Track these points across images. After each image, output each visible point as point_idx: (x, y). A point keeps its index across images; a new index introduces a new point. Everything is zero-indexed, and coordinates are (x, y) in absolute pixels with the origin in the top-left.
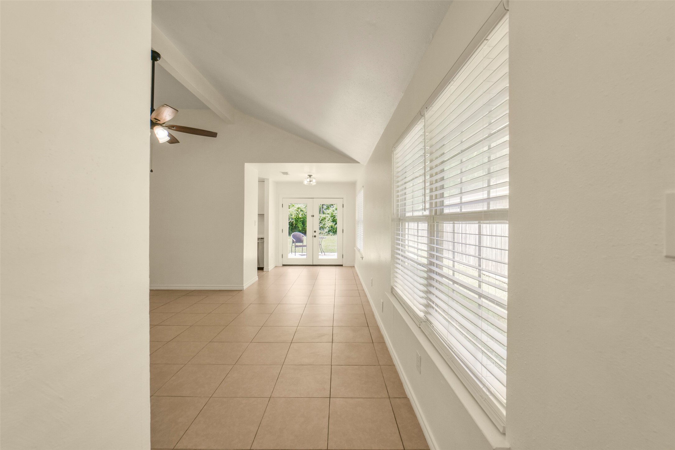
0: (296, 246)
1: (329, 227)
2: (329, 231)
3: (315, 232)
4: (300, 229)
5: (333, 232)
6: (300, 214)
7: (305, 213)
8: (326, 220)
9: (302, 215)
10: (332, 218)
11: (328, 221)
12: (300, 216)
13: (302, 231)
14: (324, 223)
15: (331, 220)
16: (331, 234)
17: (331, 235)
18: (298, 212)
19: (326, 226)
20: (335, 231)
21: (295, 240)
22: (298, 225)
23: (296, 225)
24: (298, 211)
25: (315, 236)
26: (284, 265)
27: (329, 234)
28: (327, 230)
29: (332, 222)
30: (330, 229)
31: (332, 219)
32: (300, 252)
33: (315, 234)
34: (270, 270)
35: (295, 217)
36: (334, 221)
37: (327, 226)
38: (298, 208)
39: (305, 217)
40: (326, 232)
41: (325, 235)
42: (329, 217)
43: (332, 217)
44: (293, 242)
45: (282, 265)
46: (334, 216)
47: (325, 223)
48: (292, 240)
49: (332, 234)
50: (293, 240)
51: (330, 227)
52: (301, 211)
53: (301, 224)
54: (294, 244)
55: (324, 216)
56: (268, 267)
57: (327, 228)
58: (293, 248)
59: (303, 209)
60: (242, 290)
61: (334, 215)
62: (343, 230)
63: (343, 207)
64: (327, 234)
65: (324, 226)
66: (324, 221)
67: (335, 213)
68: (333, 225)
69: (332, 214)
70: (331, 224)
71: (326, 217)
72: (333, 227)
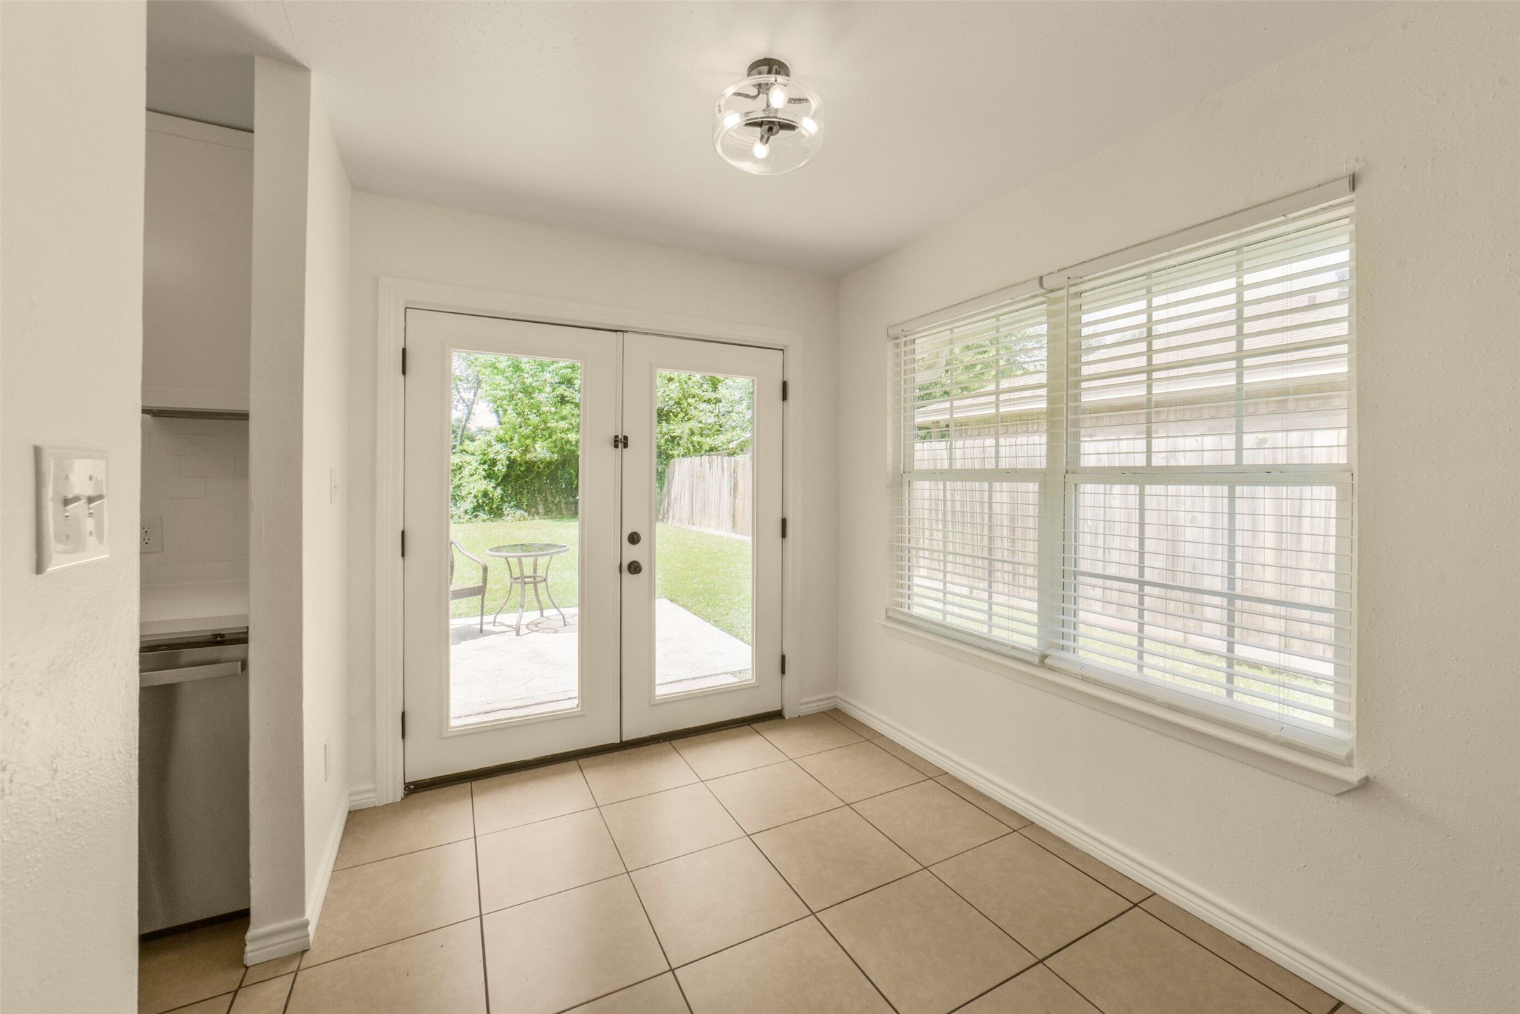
2: (475, 509)
5: (491, 511)
8: (466, 472)
10: (486, 467)
11: (472, 475)
15: (484, 473)
16: (482, 515)
17: (484, 521)
19: (464, 493)
20: (497, 507)
25: (635, 568)
27: (476, 516)
28: (468, 504)
29: (485, 478)
30: (480, 501)
31: (484, 470)
33: (632, 553)
36: (492, 478)
37: (470, 493)
40: (466, 512)
41: (462, 520)
43: (484, 464)
46: (490, 460)
47: (463, 482)
49: (485, 517)
51: (480, 495)
55: (456, 461)
57: (470, 499)
61: (491, 456)
62: (784, 522)
63: (785, 397)
64: (470, 518)
65: (458, 492)
66: (458, 478)
67: (495, 451)
68: (490, 489)
69: (485, 455)
70: (484, 487)
71: (464, 464)
72: (491, 496)
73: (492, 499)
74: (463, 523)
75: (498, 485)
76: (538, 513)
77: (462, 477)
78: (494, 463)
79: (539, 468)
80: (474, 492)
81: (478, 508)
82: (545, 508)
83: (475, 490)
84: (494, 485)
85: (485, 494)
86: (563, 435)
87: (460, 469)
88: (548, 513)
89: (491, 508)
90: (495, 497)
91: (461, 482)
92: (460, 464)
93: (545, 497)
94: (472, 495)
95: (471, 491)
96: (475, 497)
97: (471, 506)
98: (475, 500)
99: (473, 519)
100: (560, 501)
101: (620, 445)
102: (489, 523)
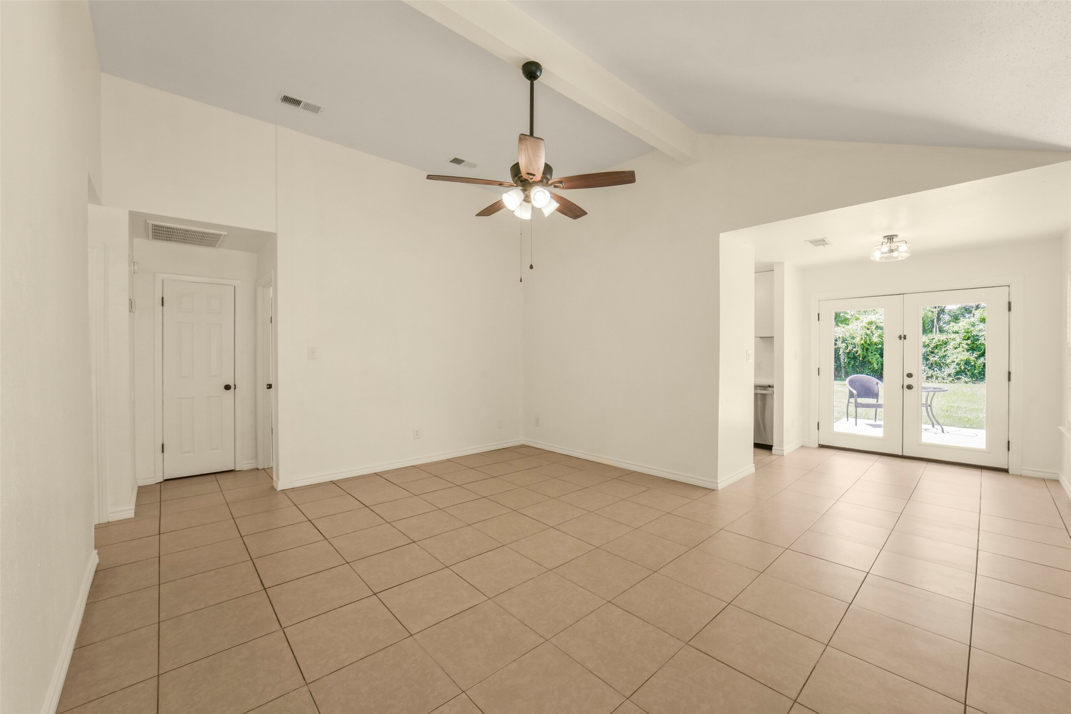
0: (857, 405)
2: (957, 373)
3: (910, 375)
4: (875, 366)
5: (973, 376)
6: (874, 336)
7: (886, 333)
8: (950, 347)
9: (878, 336)
10: (969, 342)
11: (956, 348)
12: (875, 339)
13: (872, 371)
14: (941, 353)
15: (967, 347)
16: (964, 378)
17: (966, 382)
18: (869, 332)
19: (948, 361)
20: (979, 373)
21: (855, 392)
22: (870, 358)
23: (864, 358)
24: (868, 329)
25: (910, 387)
26: (822, 446)
27: (959, 379)
28: (952, 370)
29: (968, 351)
30: (963, 368)
31: (967, 344)
32: (869, 419)
33: (908, 381)
34: (785, 453)
35: (863, 342)
36: (975, 350)
37: (953, 362)
38: (871, 323)
39: (884, 341)
40: (949, 375)
41: (945, 381)
42: (958, 340)
43: (968, 338)
44: (851, 395)
45: (817, 446)
46: (973, 336)
47: (949, 353)
48: (848, 390)
49: (967, 379)
50: (850, 391)
51: (962, 363)
52: (877, 328)
54: (852, 400)
55: (941, 339)
56: (783, 447)
57: (954, 365)
58: (852, 408)
59: (881, 325)
60: (714, 490)
61: (975, 333)
62: (1009, 373)
63: (1010, 309)
64: (953, 380)
65: (943, 361)
66: (943, 350)
67: (978, 329)
68: (972, 358)
69: (968, 332)
70: (967, 357)
71: (949, 340)
72: (973, 364)
73: (974, 366)
74: (946, 383)
75: (981, 356)
77: (947, 350)
78: (977, 338)
80: (957, 361)
83: (958, 360)
84: (976, 356)
85: (967, 363)
87: (945, 344)
89: (972, 373)
90: (977, 365)
91: (946, 353)
92: (946, 340)
94: (955, 363)
95: (955, 360)
96: (958, 364)
97: (954, 371)
98: (957, 367)
99: (956, 381)
101: (902, 338)
102: (970, 385)
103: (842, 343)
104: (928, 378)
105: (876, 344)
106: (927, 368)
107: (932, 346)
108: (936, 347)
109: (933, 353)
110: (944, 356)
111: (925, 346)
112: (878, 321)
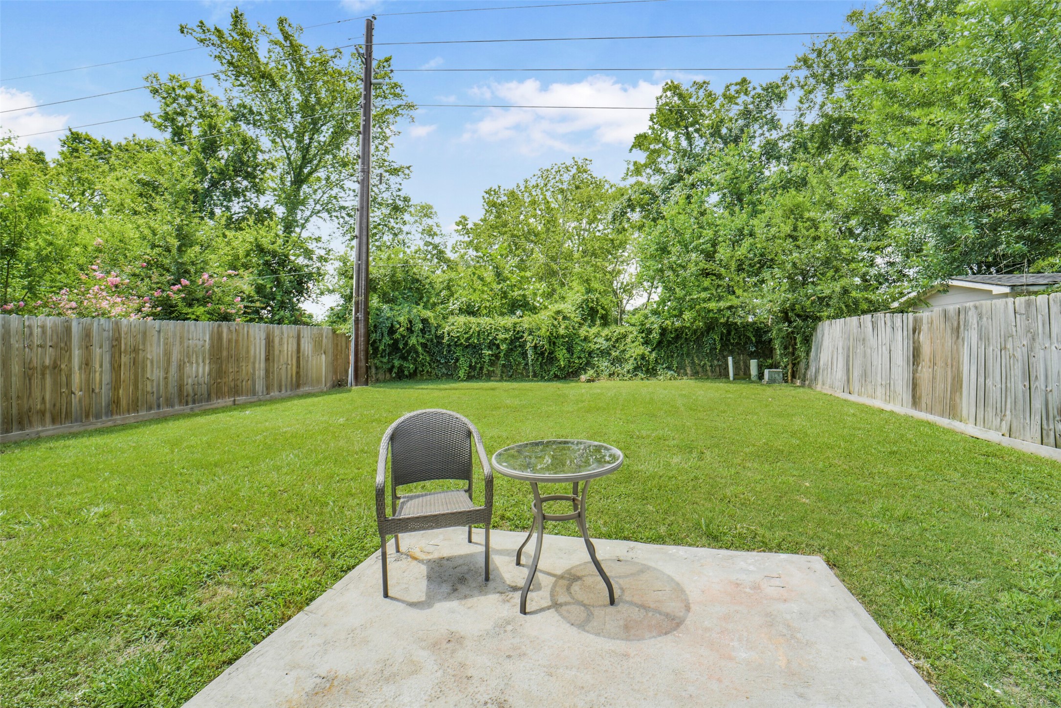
1: (635, 359)
4: (562, 363)
5: (647, 371)
6: (563, 327)
7: (573, 323)
8: (629, 340)
9: (567, 328)
10: (644, 335)
11: (633, 342)
12: (562, 331)
13: (566, 369)
14: (622, 348)
15: (642, 340)
16: (641, 375)
17: (642, 379)
18: (556, 323)
20: (652, 368)
22: (556, 354)
23: (551, 353)
24: (556, 319)
27: (636, 375)
28: (629, 366)
29: (643, 344)
30: (639, 363)
31: (642, 338)
35: (548, 334)
36: (647, 345)
37: (631, 357)
38: (558, 312)
39: (575, 334)
40: (628, 372)
42: (635, 333)
43: (643, 332)
46: (647, 329)
49: (643, 376)
51: (639, 358)
52: (565, 318)
53: (565, 351)
57: (632, 361)
59: (568, 315)
61: (648, 326)
64: (631, 377)
65: (623, 356)
66: (623, 344)
67: (650, 322)
68: (647, 353)
69: (643, 325)
70: (642, 351)
71: (628, 333)
72: (647, 359)
73: (648, 361)
74: (626, 380)
75: (653, 350)
76: (686, 374)
77: (626, 343)
78: (650, 331)
79: (687, 335)
80: (634, 355)
81: (636, 369)
82: (692, 370)
84: (650, 350)
85: (643, 357)
86: (705, 305)
87: (625, 337)
88: (696, 375)
89: (648, 369)
90: (651, 360)
91: (626, 347)
93: (693, 359)
94: (633, 358)
95: (632, 355)
97: (632, 367)
98: (635, 362)
99: (633, 378)
100: (705, 364)
102: (646, 382)
103: (529, 335)
104: (610, 375)
105: (563, 337)
106: (609, 364)
107: (613, 340)
108: (617, 341)
109: (614, 347)
110: (624, 351)
111: (607, 340)
112: (566, 311)
